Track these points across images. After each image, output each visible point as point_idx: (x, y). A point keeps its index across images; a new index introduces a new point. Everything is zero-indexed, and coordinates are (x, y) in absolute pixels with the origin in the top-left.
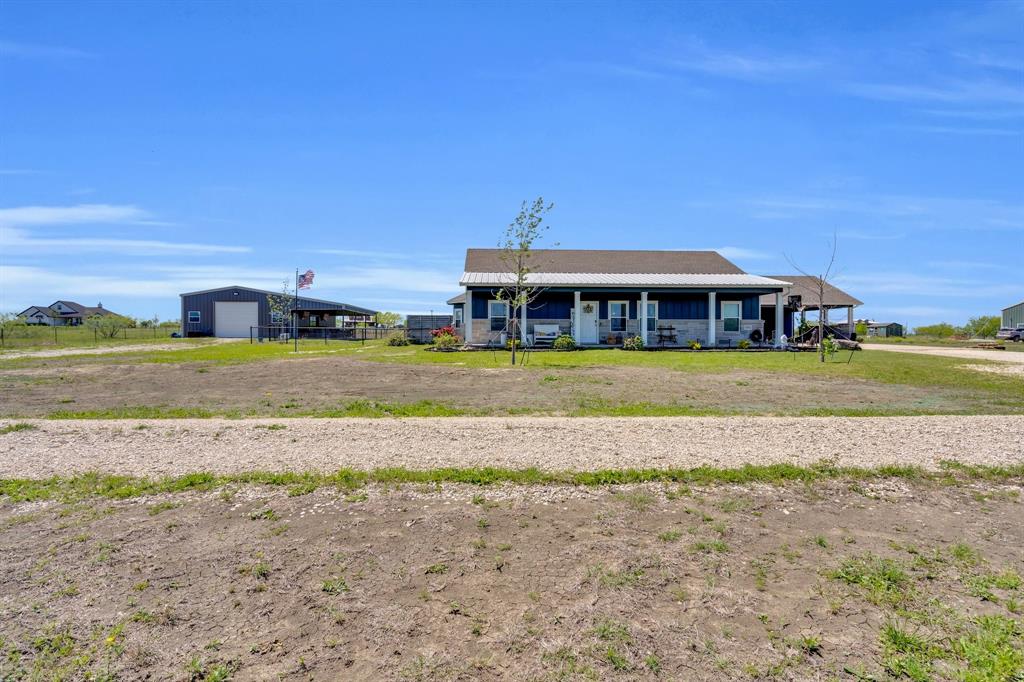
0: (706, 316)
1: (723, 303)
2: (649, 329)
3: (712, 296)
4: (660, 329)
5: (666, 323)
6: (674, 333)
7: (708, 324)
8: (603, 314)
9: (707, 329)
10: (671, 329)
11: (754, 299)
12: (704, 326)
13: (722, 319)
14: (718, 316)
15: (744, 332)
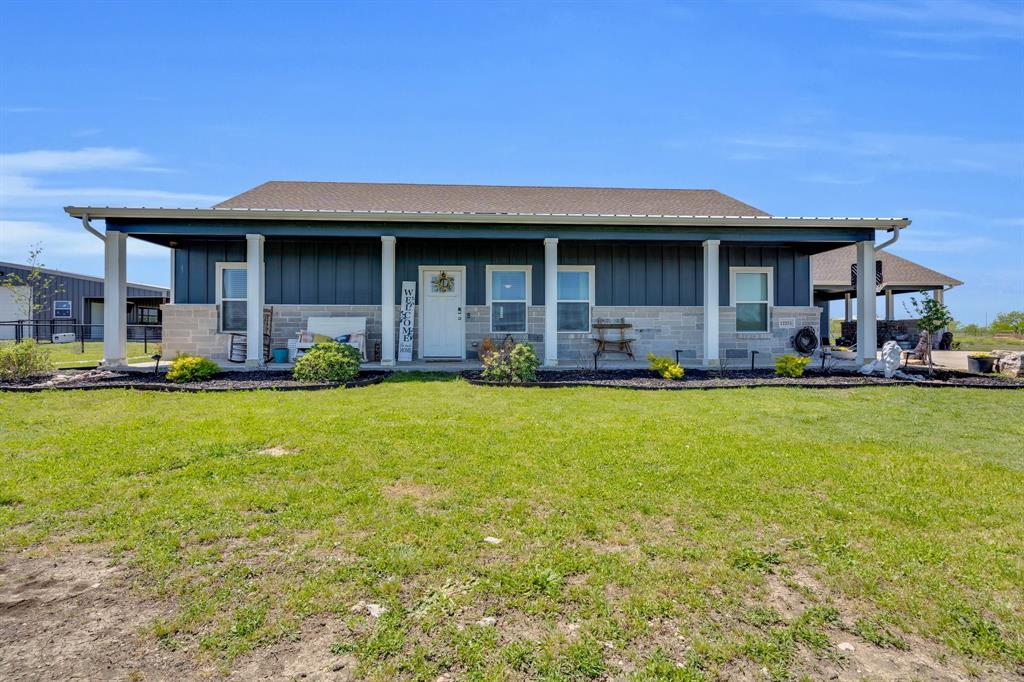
0: (698, 300)
1: (733, 270)
2: (563, 326)
3: (712, 247)
4: (599, 326)
5: (611, 313)
6: (629, 334)
7: (701, 316)
8: (475, 295)
9: (701, 327)
10: (623, 326)
11: (800, 261)
12: (693, 321)
13: (733, 303)
14: (724, 300)
15: (779, 334)
